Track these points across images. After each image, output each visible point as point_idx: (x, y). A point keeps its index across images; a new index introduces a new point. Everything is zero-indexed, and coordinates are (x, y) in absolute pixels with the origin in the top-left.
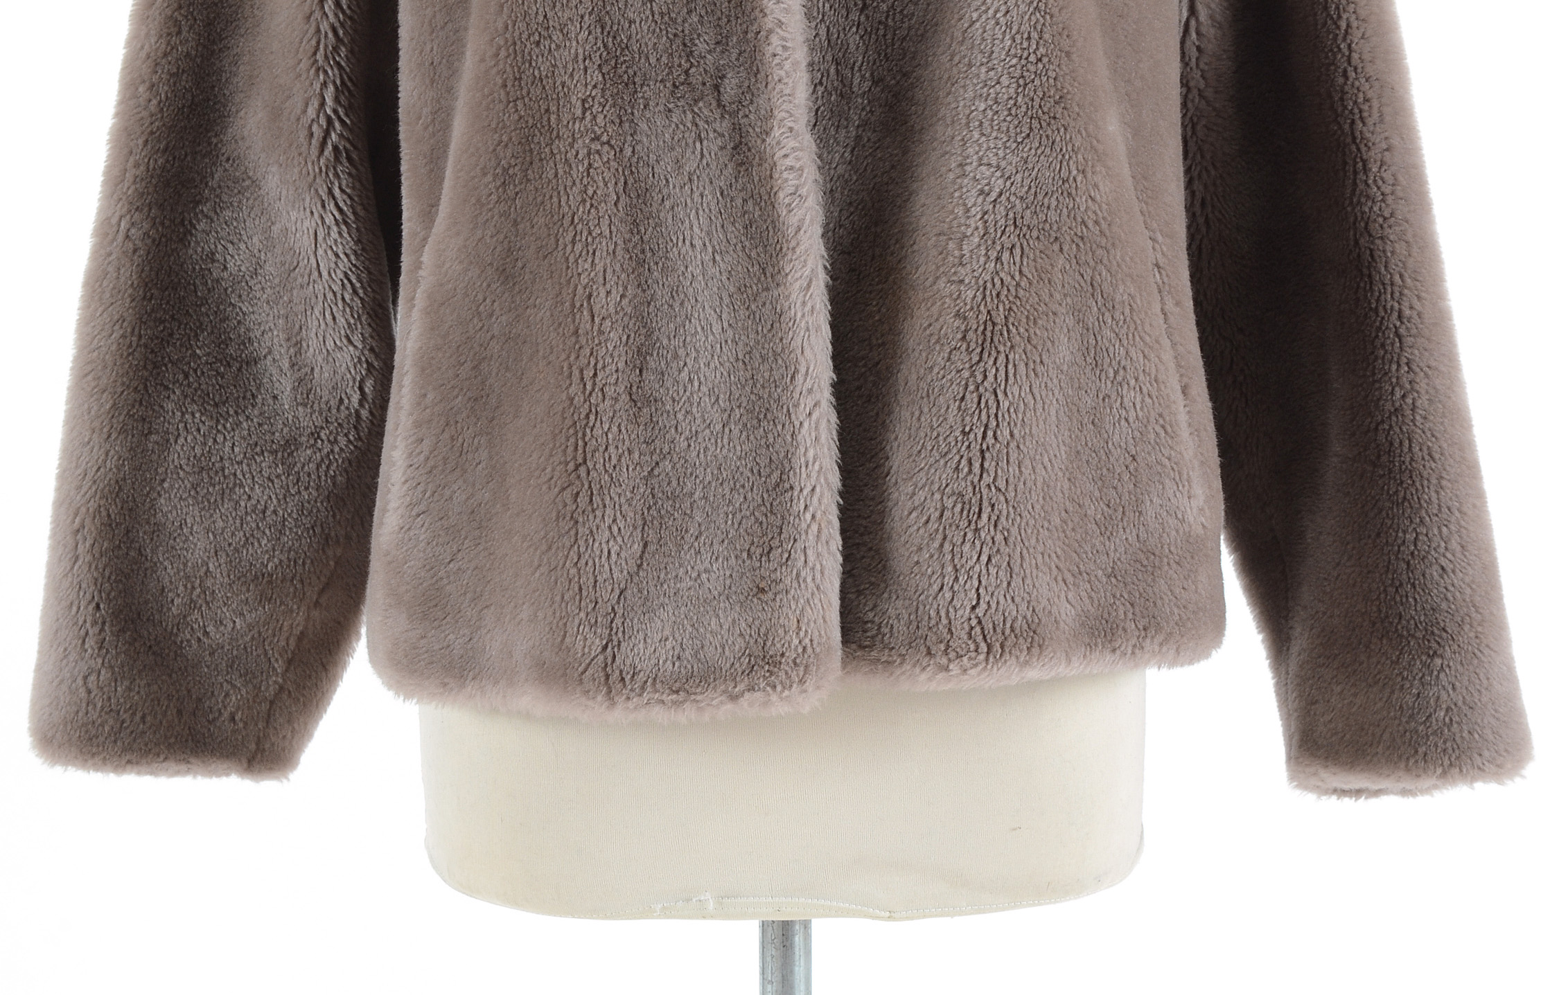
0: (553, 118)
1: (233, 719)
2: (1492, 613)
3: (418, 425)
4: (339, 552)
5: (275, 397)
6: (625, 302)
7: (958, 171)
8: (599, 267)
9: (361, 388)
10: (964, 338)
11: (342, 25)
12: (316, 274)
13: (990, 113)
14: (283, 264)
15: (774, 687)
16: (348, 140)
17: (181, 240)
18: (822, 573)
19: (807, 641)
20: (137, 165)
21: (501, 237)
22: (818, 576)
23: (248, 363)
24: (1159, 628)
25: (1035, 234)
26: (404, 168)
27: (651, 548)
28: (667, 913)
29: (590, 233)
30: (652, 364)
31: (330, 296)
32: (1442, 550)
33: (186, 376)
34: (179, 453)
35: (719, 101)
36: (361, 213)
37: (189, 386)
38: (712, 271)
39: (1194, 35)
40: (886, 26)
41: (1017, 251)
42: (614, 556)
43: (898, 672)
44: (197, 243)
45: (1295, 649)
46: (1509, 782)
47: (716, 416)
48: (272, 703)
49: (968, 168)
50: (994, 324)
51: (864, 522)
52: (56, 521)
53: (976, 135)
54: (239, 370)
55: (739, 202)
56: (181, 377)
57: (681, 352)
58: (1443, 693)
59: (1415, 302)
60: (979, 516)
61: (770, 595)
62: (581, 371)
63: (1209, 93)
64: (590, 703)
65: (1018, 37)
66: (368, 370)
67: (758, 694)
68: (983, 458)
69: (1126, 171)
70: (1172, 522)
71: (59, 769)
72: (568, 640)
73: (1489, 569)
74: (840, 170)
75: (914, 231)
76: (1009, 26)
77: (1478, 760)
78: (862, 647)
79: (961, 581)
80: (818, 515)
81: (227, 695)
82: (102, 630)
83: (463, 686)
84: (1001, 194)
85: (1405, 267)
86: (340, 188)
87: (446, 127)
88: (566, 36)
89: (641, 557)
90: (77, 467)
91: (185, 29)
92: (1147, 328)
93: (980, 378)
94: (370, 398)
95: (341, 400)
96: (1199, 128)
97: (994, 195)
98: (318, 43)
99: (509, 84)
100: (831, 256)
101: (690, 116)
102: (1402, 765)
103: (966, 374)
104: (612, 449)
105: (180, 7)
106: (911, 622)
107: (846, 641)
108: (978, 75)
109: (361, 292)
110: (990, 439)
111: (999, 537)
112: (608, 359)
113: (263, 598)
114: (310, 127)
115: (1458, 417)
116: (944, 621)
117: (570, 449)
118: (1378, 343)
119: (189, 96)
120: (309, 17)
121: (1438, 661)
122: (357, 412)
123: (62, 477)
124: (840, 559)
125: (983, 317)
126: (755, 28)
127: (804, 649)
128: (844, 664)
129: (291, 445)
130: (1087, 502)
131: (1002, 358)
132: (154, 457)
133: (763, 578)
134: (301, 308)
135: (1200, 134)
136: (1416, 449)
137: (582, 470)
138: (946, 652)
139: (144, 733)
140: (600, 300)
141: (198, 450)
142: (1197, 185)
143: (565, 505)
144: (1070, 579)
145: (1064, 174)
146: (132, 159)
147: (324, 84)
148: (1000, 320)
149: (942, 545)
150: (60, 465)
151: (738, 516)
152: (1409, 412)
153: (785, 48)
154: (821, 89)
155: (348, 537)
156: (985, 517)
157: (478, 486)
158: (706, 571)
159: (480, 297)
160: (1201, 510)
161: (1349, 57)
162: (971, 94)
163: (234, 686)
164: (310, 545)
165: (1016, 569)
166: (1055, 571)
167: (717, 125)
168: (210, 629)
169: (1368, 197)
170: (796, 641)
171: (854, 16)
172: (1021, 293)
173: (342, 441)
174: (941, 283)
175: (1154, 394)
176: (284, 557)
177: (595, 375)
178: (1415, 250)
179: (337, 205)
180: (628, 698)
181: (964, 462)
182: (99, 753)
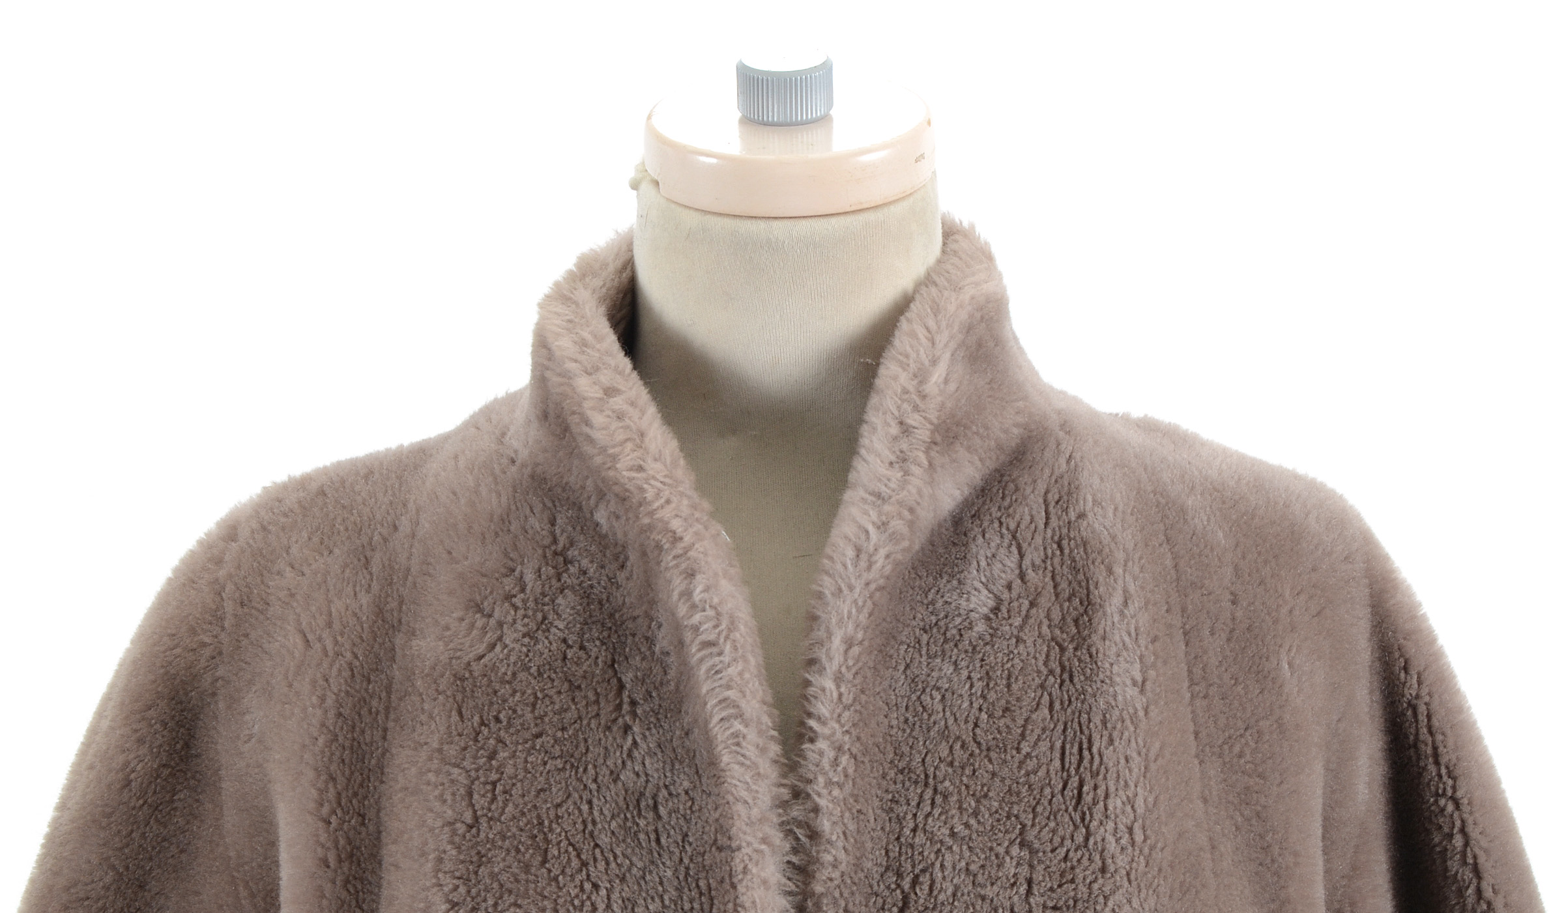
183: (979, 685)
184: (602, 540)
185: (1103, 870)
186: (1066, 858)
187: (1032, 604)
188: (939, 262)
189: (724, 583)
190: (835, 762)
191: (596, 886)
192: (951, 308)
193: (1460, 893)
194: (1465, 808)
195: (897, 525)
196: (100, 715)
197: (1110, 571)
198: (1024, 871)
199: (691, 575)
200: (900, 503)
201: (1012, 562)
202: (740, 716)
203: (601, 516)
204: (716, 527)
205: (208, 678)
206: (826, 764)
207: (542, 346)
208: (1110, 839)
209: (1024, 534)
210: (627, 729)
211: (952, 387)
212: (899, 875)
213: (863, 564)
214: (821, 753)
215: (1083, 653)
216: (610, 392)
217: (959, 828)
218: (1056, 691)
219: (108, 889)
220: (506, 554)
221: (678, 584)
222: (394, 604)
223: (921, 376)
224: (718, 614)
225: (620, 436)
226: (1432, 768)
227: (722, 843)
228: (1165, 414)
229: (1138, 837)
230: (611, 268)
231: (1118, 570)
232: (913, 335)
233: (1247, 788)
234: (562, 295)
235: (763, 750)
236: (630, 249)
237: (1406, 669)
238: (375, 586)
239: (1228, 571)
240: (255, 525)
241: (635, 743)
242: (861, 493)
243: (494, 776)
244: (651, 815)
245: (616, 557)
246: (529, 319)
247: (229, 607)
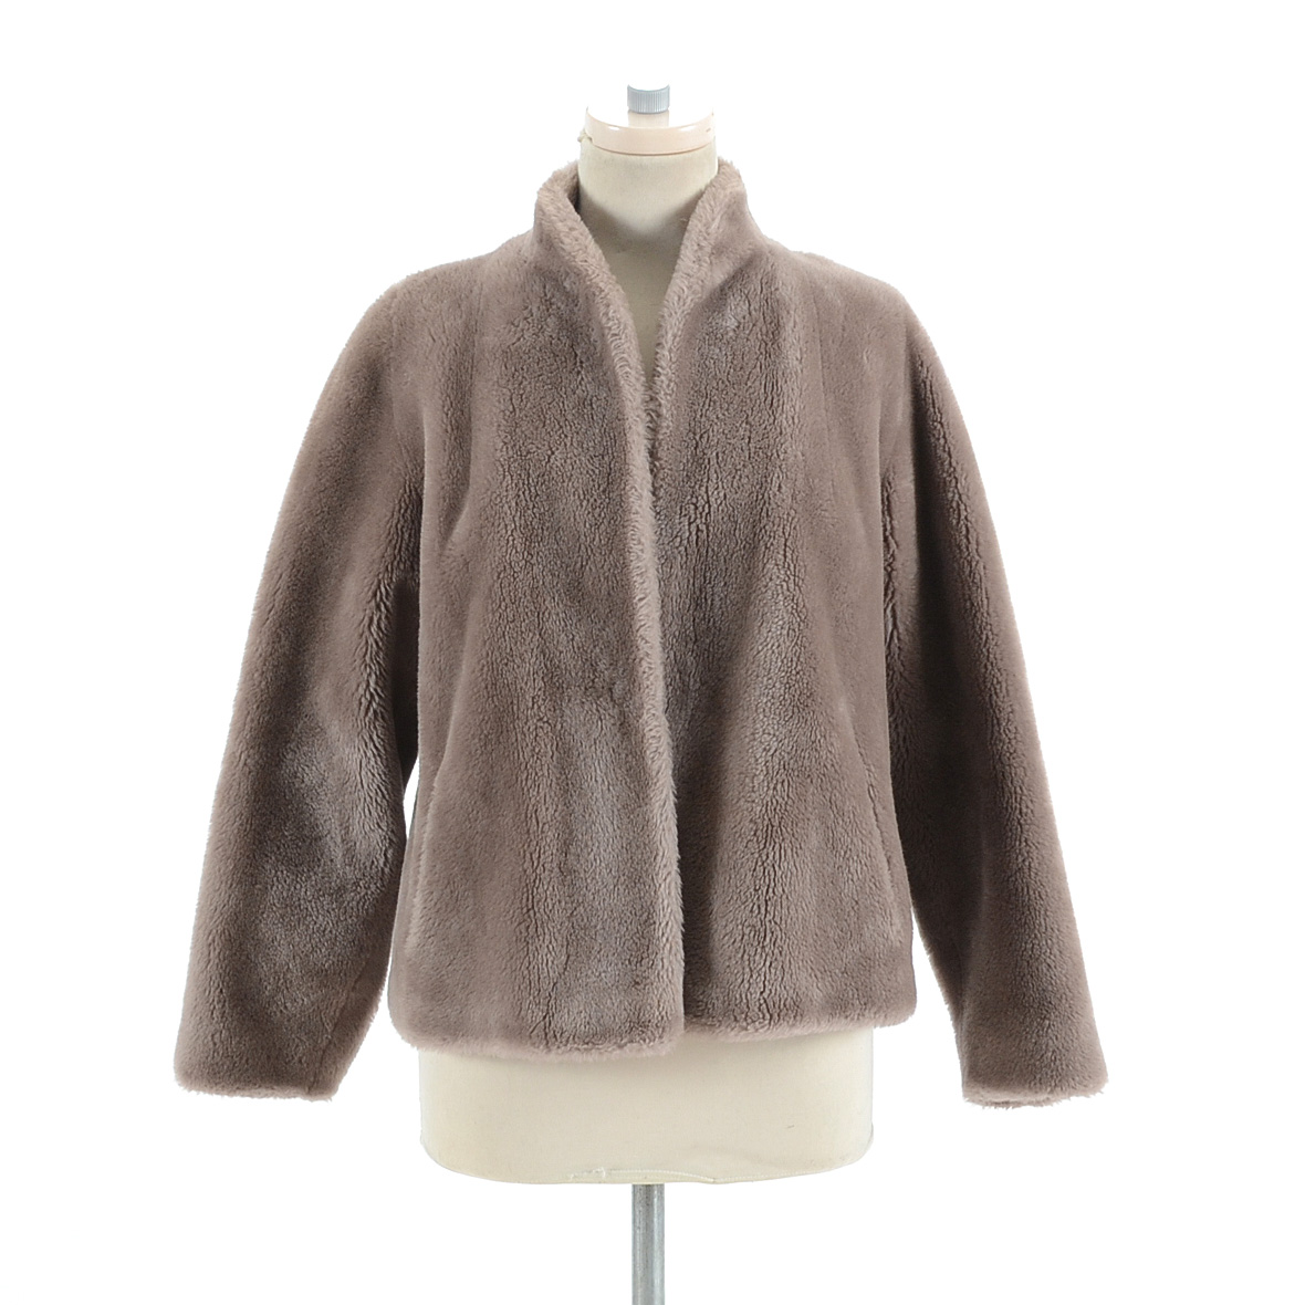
0: (515, 707)
1: (300, 1061)
2: (1079, 993)
3: (430, 883)
4: (368, 956)
5: (332, 861)
6: (557, 814)
7: (752, 737)
8: (542, 794)
9: (385, 855)
10: (755, 834)
11: (381, 640)
12: (360, 785)
13: (769, 704)
14: (339, 779)
15: (645, 1040)
16: (382, 706)
17: (276, 765)
18: (672, 972)
19: (664, 1013)
20: (252, 720)
21: (483, 775)
22: (670, 974)
23: (316, 840)
24: (874, 1004)
25: (796, 773)
26: (420, 727)
27: (572, 958)
28: (577, 1180)
29: (536, 774)
30: (573, 851)
31: (368, 799)
32: (1048, 954)
33: (279, 848)
34: (273, 896)
35: (612, 697)
36: (388, 749)
37: (280, 854)
38: (608, 795)
39: (896, 641)
40: (709, 651)
41: (786, 784)
42: (550, 963)
43: (718, 1031)
44: (287, 766)
45: (966, 1015)
46: (1092, 1096)
47: (610, 881)
48: (324, 1051)
49: (757, 736)
50: (773, 826)
51: (697, 942)
52: (196, 939)
53: (761, 716)
54: (311, 844)
55: (624, 756)
56: (275, 849)
57: (590, 843)
58: (1050, 1042)
59: (1030, 804)
60: (765, 939)
61: (642, 986)
62: (531, 854)
63: (906, 674)
64: (536, 1050)
65: (785, 661)
66: (390, 844)
67: (635, 1045)
68: (767, 905)
69: (851, 732)
70: (881, 939)
71: (194, 1092)
72: (523, 1013)
73: (1078, 966)
74: (682, 734)
75: (726, 770)
76: (780, 654)
77: (1072, 1083)
78: (696, 1016)
79: (754, 977)
80: (670, 939)
81: (297, 1046)
82: (224, 1006)
83: (456, 1040)
84: (776, 751)
85: (1023, 783)
86: (377, 735)
87: (448, 706)
88: (523, 660)
89: (566, 964)
90: (211, 905)
91: (283, 639)
92: (864, 826)
93: (764, 858)
94: (390, 861)
95: (373, 862)
96: (900, 695)
97: (772, 751)
98: (367, 650)
99: (489, 687)
100: (676, 785)
101: (595, 706)
102: (1027, 1086)
103: (756, 855)
104: (549, 900)
105: (281, 626)
106: (725, 1001)
107: (686, 1013)
108: (762, 682)
109: (387, 797)
110: (771, 894)
111: (776, 951)
112: (547, 848)
113: (322, 985)
114: (360, 699)
115: (1057, 874)
116: (745, 1001)
117: (524, 901)
118: (1008, 828)
119: (284, 679)
120: (361, 635)
121: (1047, 1022)
122: (382, 869)
123: (200, 911)
124: (683, 964)
125: (766, 823)
126: (633, 657)
127: (662, 1018)
128: (686, 1027)
129: (341, 890)
130: (829, 929)
131: (777, 845)
132: (258, 898)
133: (638, 976)
134: (350, 806)
135: (902, 699)
136: (1031, 893)
137: (531, 912)
138: (745, 1019)
139: (247, 1070)
140: (542, 814)
141: (285, 894)
142: (900, 729)
143: (521, 933)
144: (819, 975)
145: (813, 738)
146: (249, 717)
147: (370, 675)
148: (776, 824)
149: (743, 956)
150: (199, 904)
151: (623, 940)
152: (1026, 871)
153: (650, 668)
154: (670, 688)
155: (374, 946)
156: (768, 939)
157: (467, 920)
158: (604, 972)
159: (470, 809)
160: (898, 932)
161: (988, 656)
162: (757, 693)
163: (301, 1041)
164: (351, 952)
165: (786, 970)
166: (810, 971)
167: (610, 711)
168: (288, 1005)
169: (1000, 740)
170: (657, 1013)
171: (690, 646)
172: (788, 808)
173: (373, 887)
174: (742, 802)
175: (868, 864)
176: (335, 960)
177: (539, 857)
178: (1029, 773)
179: (375, 745)
180: (559, 1047)
181: (755, 907)
182: (219, 1083)
183: (730, 358)
184: (567, 294)
185: (781, 433)
186: (765, 428)
187: (754, 325)
188: (716, 177)
189: (622, 309)
190: (668, 386)
191: (566, 436)
192: (722, 197)
193: (942, 464)
194: (945, 427)
195: (697, 287)
196: (332, 377)
197: (788, 312)
198: (748, 433)
199: (608, 306)
200: (698, 278)
201: (746, 307)
202: (629, 365)
203: (567, 284)
204: (619, 287)
205: (386, 358)
206: (664, 386)
207: (540, 209)
208: (784, 421)
209: (751, 296)
210: (579, 373)
211: (721, 230)
212: (695, 434)
213: (681, 303)
214: (662, 382)
215: (775, 346)
216: (571, 229)
217: (720, 415)
218: (763, 361)
219: (339, 452)
220: (524, 300)
221: (602, 309)
222: (474, 323)
223: (707, 226)
224: (619, 323)
225: (577, 248)
226: (932, 409)
227: (620, 417)
228: (819, 252)
229: (796, 421)
230: (568, 177)
231: (792, 312)
232: (704, 208)
233: (846, 408)
234: (547, 188)
235: (638, 380)
236: (577, 169)
237: (922, 365)
238: (464, 316)
239: (842, 317)
240: (405, 290)
241: (582, 379)
242: (681, 273)
243: (521, 392)
244: (589, 408)
245: (573, 301)
246: (535, 198)
247: (395, 326)
